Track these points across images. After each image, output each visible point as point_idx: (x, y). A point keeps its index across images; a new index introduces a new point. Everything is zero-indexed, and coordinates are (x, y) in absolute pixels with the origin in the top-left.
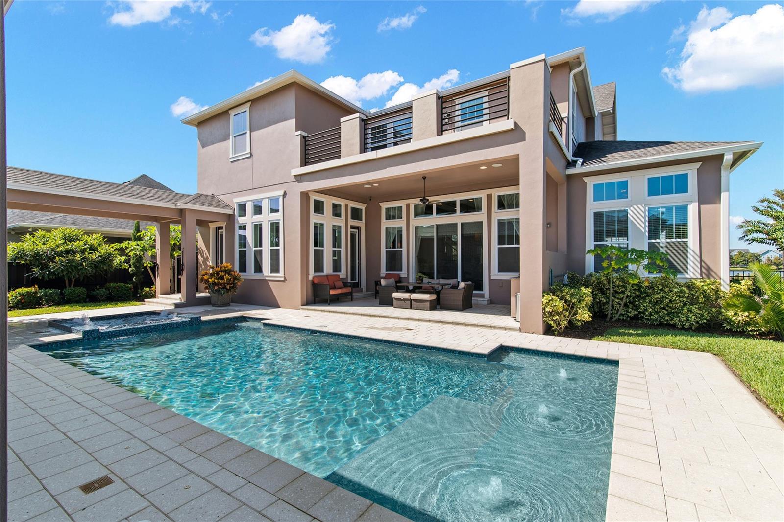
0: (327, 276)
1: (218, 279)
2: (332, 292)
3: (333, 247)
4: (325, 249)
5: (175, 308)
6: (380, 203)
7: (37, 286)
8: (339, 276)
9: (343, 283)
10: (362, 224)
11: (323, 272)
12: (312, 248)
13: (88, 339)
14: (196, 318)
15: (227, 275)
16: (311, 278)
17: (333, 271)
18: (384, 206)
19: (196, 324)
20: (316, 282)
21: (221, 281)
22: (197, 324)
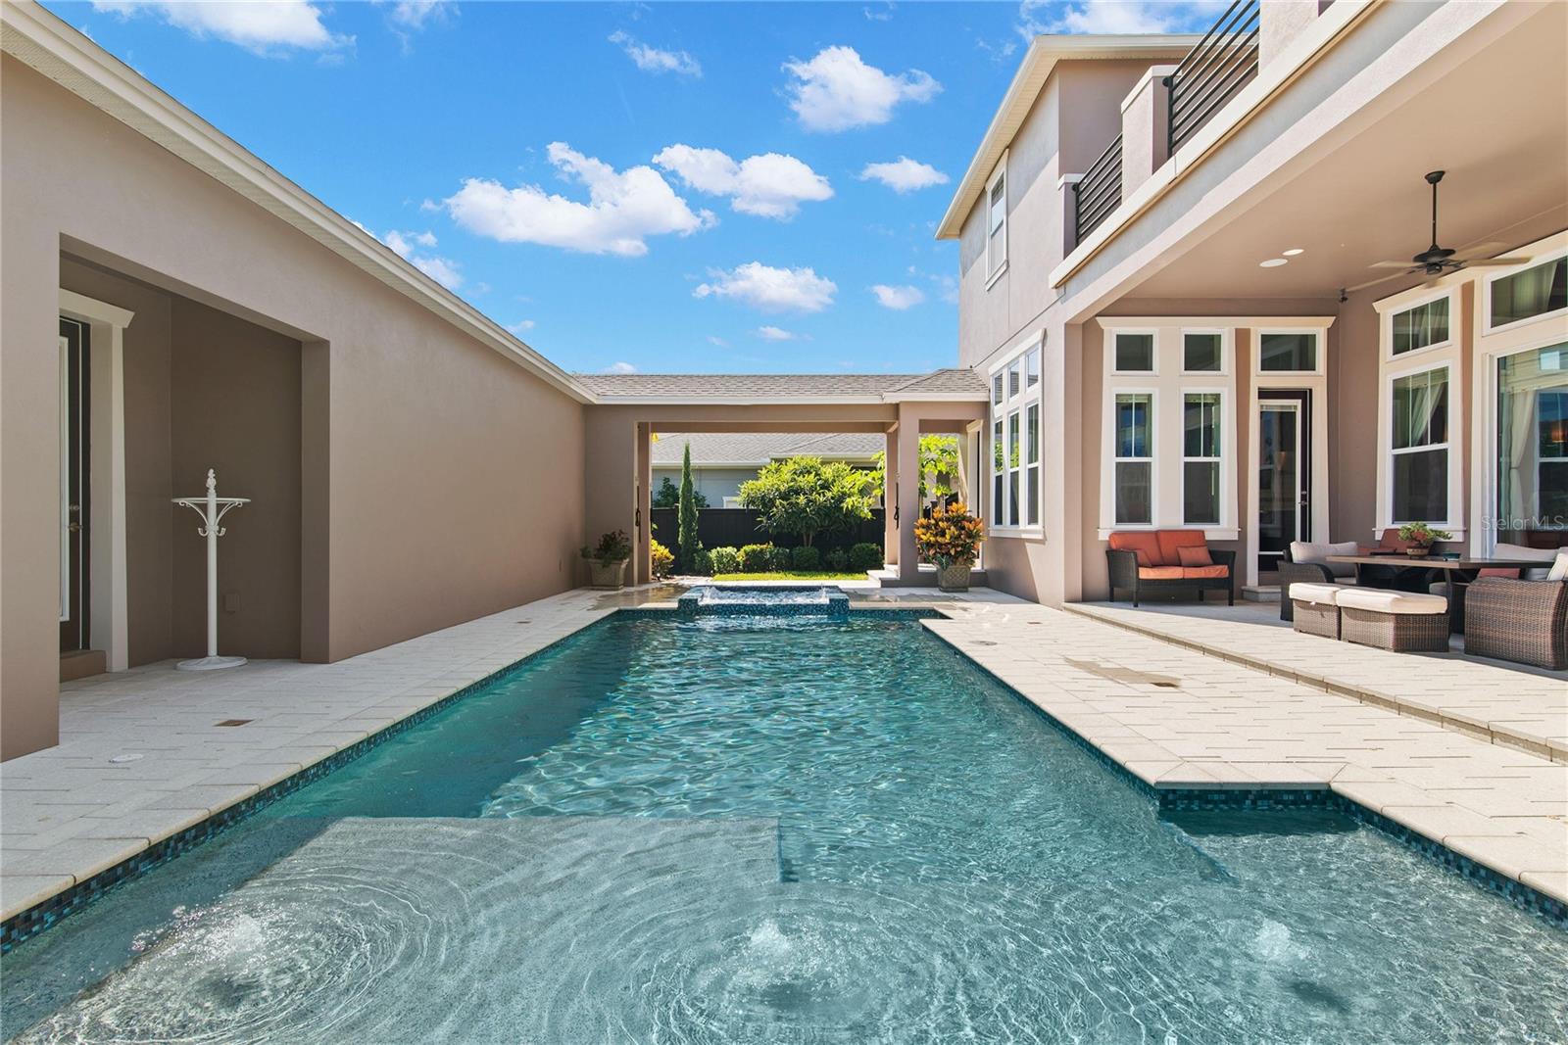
0: (1157, 533)
1: (936, 535)
2: (1146, 574)
3: (1187, 454)
4: (1155, 461)
5: (882, 586)
6: (1374, 304)
7: (771, 544)
8: (1203, 532)
9: (1210, 552)
10: (1316, 380)
11: (1145, 517)
12: (1109, 459)
13: (684, 612)
14: (839, 601)
15: (952, 528)
16: (1104, 535)
17: (1187, 520)
18: (1388, 309)
19: (839, 613)
20: (1114, 546)
21: (940, 539)
22: (842, 612)
